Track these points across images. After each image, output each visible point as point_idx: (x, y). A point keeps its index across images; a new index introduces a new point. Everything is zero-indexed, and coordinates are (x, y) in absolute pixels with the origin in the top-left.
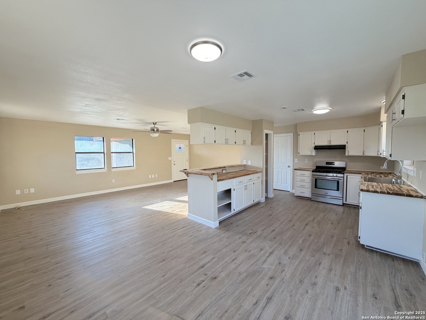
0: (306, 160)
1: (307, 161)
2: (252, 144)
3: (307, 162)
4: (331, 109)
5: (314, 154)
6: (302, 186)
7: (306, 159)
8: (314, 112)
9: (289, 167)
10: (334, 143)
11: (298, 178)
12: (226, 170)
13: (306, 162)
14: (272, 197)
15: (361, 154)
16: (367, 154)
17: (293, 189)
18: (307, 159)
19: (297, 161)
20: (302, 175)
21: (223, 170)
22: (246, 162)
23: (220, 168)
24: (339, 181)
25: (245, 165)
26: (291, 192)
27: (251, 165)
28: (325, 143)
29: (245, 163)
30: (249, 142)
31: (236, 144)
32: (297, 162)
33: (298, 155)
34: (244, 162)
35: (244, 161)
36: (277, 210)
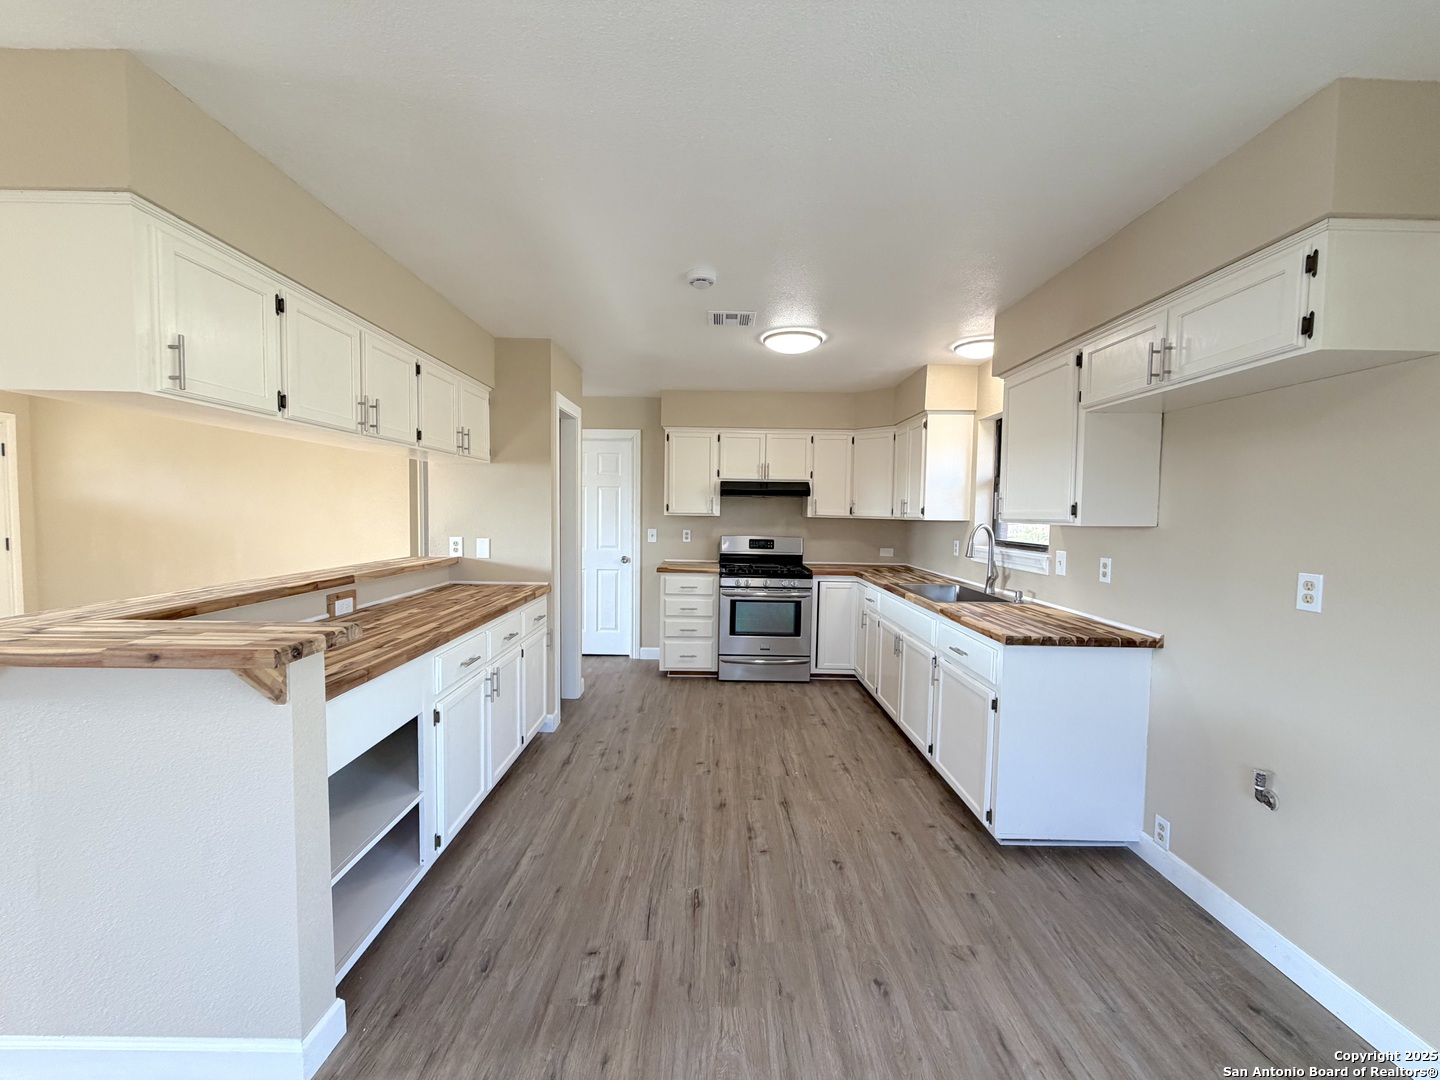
0: (687, 534)
1: (689, 536)
2: (494, 454)
3: (689, 540)
4: (824, 337)
5: (717, 512)
6: (687, 634)
7: (685, 531)
8: (768, 343)
9: (625, 560)
10: (777, 475)
11: (673, 604)
12: (353, 594)
13: (684, 540)
14: (577, 695)
15: (845, 513)
16: (863, 512)
17: (641, 646)
18: (689, 532)
19: (655, 537)
20: (687, 591)
21: (338, 597)
22: (460, 547)
23: (316, 586)
24: (800, 602)
25: (456, 562)
26: (634, 656)
27: (494, 560)
28: (751, 474)
29: (456, 550)
30: (481, 444)
31: (424, 441)
32: (654, 540)
33: (666, 513)
34: (452, 547)
35: (452, 539)
36: (635, 761)
